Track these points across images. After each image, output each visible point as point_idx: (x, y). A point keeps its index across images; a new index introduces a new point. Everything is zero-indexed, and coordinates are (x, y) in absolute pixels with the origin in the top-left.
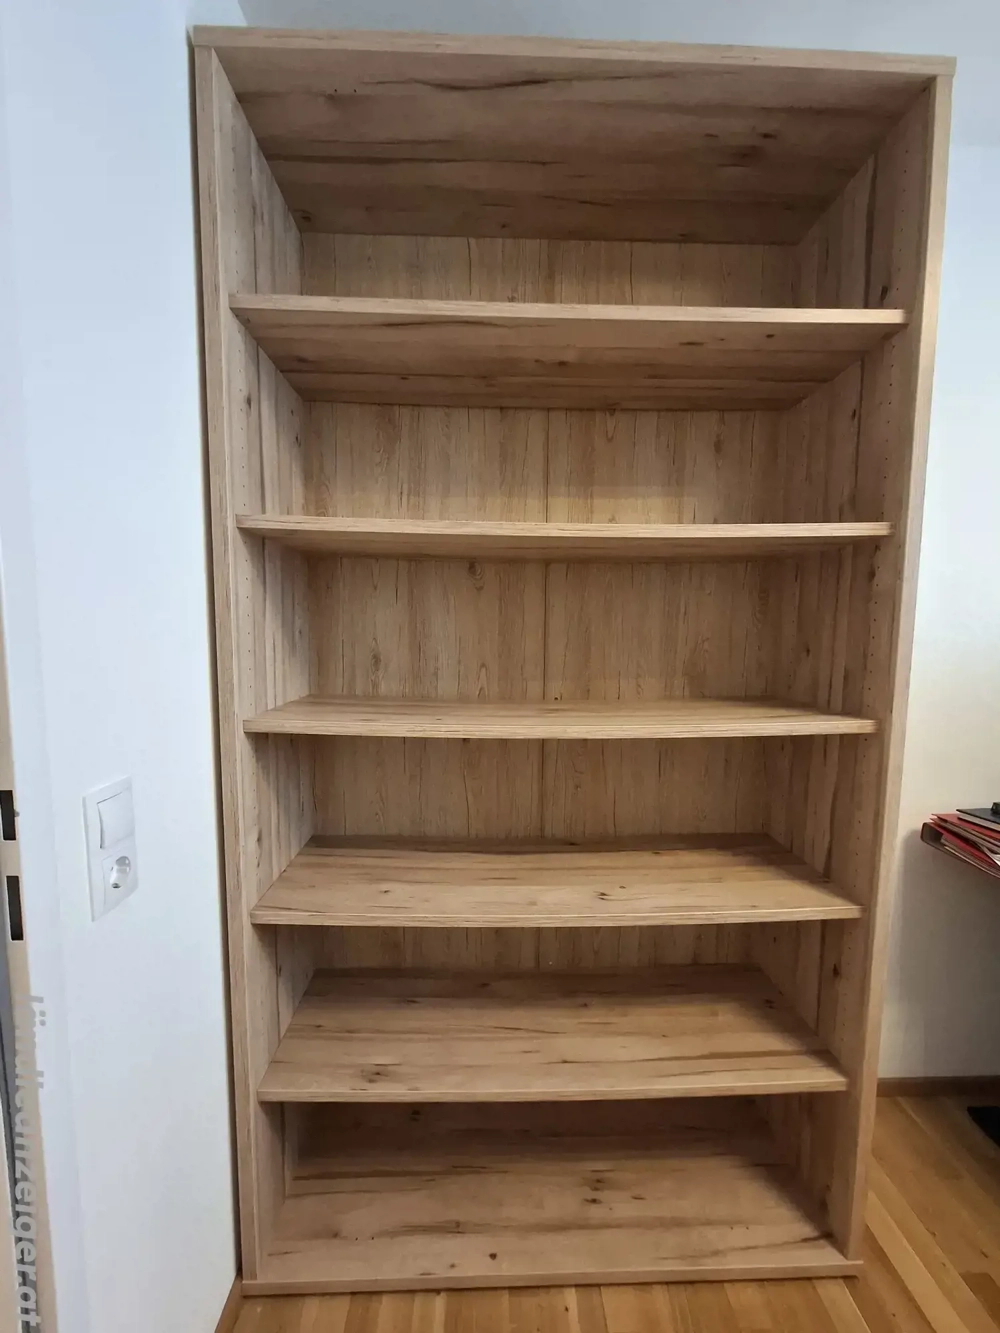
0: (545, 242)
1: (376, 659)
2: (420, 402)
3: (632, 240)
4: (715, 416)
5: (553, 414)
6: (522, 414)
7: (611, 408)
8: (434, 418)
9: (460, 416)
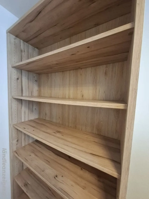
1: (46, 114)
7: (81, 68)
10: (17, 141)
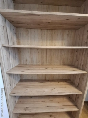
0: (47, 5)
1: (27, 60)
2: (31, 28)
3: (59, 5)
4: (68, 31)
5: (48, 30)
6: (44, 30)
7: (55, 29)
8: (33, 30)
9: (36, 30)
10: (11, 85)
